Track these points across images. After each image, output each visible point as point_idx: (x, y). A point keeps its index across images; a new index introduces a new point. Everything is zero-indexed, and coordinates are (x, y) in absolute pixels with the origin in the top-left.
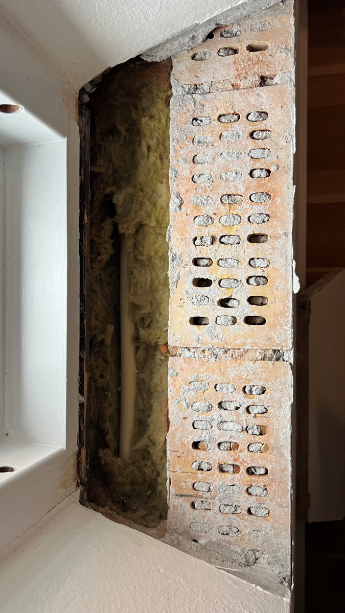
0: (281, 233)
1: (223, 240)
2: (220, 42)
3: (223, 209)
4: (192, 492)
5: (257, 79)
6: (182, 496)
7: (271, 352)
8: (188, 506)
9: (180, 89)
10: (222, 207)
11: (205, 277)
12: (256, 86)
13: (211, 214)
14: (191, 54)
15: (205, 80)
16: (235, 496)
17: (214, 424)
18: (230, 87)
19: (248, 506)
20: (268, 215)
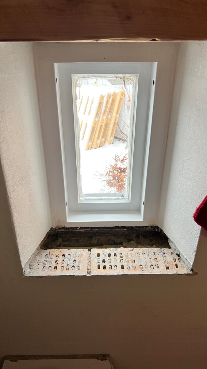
0: (124, 272)
1: (122, 260)
2: (177, 258)
3: (130, 259)
4: (50, 254)
5: (167, 266)
6: (50, 252)
7: (90, 271)
8: (47, 254)
9: (163, 250)
10: (131, 259)
11: (111, 256)
12: (166, 266)
13: (129, 257)
14: (173, 252)
15: (166, 255)
16: (49, 264)
17: (70, 259)
18: (165, 260)
19: (46, 266)
20: (129, 269)
